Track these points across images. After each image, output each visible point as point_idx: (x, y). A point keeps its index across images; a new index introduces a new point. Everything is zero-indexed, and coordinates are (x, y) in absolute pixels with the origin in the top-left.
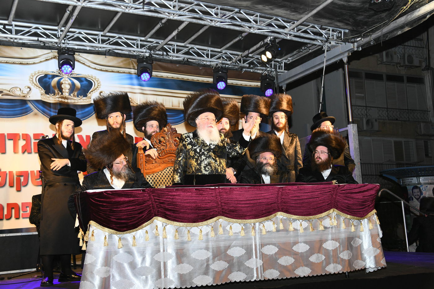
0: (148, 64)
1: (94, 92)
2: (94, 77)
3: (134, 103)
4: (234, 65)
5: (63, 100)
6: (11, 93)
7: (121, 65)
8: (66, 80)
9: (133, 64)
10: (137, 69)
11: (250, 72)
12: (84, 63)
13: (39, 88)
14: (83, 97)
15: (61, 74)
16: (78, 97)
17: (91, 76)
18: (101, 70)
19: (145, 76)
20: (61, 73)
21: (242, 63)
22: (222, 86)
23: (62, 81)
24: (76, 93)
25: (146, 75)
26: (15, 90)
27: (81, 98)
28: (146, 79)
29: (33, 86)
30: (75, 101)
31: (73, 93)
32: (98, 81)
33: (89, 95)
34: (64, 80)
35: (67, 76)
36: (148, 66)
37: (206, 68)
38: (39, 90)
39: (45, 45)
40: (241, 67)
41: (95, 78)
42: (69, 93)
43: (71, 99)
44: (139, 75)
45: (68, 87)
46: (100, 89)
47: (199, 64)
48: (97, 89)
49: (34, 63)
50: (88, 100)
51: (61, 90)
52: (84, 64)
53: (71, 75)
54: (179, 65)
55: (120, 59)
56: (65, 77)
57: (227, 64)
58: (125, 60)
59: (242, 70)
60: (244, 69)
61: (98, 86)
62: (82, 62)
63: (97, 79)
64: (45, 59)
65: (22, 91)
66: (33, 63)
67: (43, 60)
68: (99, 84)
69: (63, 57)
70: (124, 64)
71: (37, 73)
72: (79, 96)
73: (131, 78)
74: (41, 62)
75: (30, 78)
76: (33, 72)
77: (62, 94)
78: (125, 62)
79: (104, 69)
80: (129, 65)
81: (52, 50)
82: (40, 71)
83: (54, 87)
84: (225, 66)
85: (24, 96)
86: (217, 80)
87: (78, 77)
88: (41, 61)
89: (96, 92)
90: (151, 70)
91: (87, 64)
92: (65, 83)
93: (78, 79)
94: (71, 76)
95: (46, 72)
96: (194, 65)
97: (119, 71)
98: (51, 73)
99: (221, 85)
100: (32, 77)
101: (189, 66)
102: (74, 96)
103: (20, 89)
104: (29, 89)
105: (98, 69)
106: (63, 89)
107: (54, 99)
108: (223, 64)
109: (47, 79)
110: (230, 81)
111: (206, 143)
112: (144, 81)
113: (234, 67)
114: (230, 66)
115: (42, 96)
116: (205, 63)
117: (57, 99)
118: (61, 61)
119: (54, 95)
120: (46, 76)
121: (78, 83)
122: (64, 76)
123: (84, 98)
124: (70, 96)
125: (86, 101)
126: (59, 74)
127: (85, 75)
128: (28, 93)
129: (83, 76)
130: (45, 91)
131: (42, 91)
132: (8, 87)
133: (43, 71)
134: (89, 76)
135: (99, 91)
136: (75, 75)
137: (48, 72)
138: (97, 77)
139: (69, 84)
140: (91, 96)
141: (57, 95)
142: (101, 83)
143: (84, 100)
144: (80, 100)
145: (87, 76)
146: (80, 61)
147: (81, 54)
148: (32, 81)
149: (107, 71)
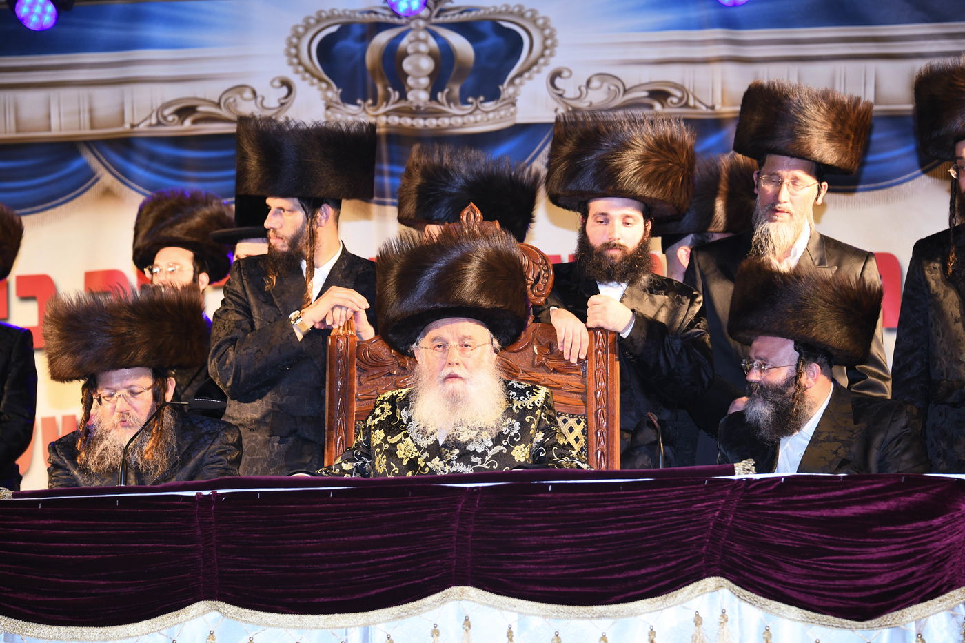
1: (526, 75)
2: (528, 15)
3: (698, 104)
5: (407, 121)
6: (223, 112)
8: (418, 40)
13: (321, 80)
14: (486, 101)
15: (399, 17)
16: (465, 102)
23: (404, 43)
24: (456, 90)
26: (238, 97)
27: (477, 107)
29: (299, 76)
30: (453, 121)
31: (446, 90)
32: (543, 30)
33: (507, 90)
34: (412, 39)
35: (422, 23)
38: (320, 89)
41: (533, 16)
42: (430, 89)
43: (437, 114)
45: (427, 64)
46: (552, 59)
48: (542, 61)
50: (502, 113)
51: (398, 80)
56: (418, 29)
61: (545, 48)
63: (540, 22)
65: (259, 99)
71: (312, 21)
72: (470, 100)
75: (290, 44)
76: (299, 21)
77: (403, 96)
82: (323, 15)
83: (376, 72)
87: (467, 19)
89: (535, 75)
92: (418, 52)
93: (464, 28)
94: (441, 19)
95: (345, 15)
98: (366, 16)
100: (295, 40)
102: (450, 100)
103: (254, 93)
104: (284, 90)
106: (406, 75)
109: (349, 43)
115: (329, 113)
119: (374, 104)
120: (345, 29)
122: (413, 25)
123: (489, 105)
124: (434, 102)
125: (494, 118)
126: (391, 16)
127: (492, 10)
128: (282, 104)
129: (487, 12)
130: (340, 91)
131: (330, 94)
132: (212, 91)
133: (333, 14)
134: (511, 13)
135: (547, 71)
136: (454, 15)
137: (352, 15)
138: (542, 12)
139: (431, 54)
140: (515, 94)
141: (385, 104)
142: (558, 36)
143: (487, 113)
144: (471, 113)
145: (500, 13)
148: (297, 56)
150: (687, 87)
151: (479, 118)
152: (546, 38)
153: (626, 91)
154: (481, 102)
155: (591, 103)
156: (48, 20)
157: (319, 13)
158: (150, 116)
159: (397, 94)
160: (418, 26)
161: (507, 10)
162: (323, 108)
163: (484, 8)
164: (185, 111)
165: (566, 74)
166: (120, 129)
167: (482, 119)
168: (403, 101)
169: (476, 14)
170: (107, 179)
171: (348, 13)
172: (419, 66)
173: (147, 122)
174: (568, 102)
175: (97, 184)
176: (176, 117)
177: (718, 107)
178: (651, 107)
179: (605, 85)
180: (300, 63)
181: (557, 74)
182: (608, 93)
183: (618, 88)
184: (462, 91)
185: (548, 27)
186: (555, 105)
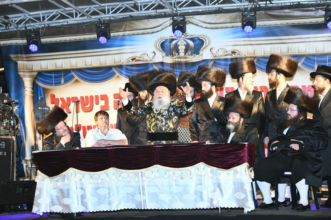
1: (205, 49)
2: (205, 36)
3: (242, 54)
5: (180, 60)
6: (141, 59)
7: (230, 20)
8: (182, 42)
12: (197, 24)
13: (161, 51)
14: (196, 55)
16: (192, 55)
17: (203, 35)
18: (212, 28)
19: (248, 29)
23: (179, 43)
24: (190, 53)
26: (144, 56)
27: (194, 56)
29: (157, 51)
30: (189, 59)
31: (188, 53)
32: (208, 39)
33: (201, 52)
36: (252, 18)
38: (161, 53)
39: (165, 14)
41: (206, 36)
42: (184, 53)
43: (186, 58)
45: (184, 47)
46: (210, 45)
47: (311, 4)
48: (208, 46)
49: (158, 31)
50: (200, 57)
52: (197, 25)
53: (186, 37)
54: (290, 10)
55: (229, 15)
56: (182, 40)
61: (209, 43)
62: (195, 23)
63: (208, 37)
64: (165, 27)
65: (148, 56)
66: (157, 31)
70: (233, 19)
71: (159, 39)
72: (193, 55)
74: (162, 29)
76: (157, 39)
77: (179, 54)
78: (234, 17)
79: (214, 26)
80: (237, 19)
82: (162, 37)
83: (173, 49)
85: (150, 60)
87: (192, 37)
88: (163, 28)
89: (207, 49)
91: (200, 25)
92: (182, 45)
93: (192, 39)
94: (186, 38)
96: (307, 6)
97: (228, 27)
98: (171, 37)
100: (156, 43)
102: (188, 55)
103: (147, 55)
104: (154, 54)
105: (209, 27)
106: (179, 50)
107: (172, 60)
109: (167, 43)
112: (249, 33)
115: (163, 58)
116: (319, 2)
117: (174, 59)
119: (172, 56)
120: (166, 40)
121: (191, 43)
122: (181, 39)
123: (197, 56)
124: (185, 55)
125: (198, 58)
126: (176, 37)
127: (197, 35)
128: (153, 57)
130: (165, 54)
131: (163, 54)
132: (138, 55)
133: (164, 37)
134: (202, 36)
135: (209, 48)
136: (189, 36)
137: (168, 37)
138: (208, 36)
139: (184, 45)
140: (203, 53)
141: (175, 56)
142: (212, 40)
143: (197, 57)
144: (193, 58)
145: (199, 36)
146: (194, 23)
147: (195, 17)
148: (156, 46)
149: (217, 28)
150: (240, 51)
151: (195, 59)
154: (195, 55)
155: (219, 55)
156: (105, 42)
157: (161, 37)
158: (126, 60)
159: (177, 54)
162: (162, 57)
163: (196, 35)
164: (133, 59)
165: (213, 49)
166: (120, 64)
167: (196, 59)
168: (179, 55)
169: (194, 36)
170: (118, 74)
171: (167, 37)
172: (182, 48)
173: (126, 62)
174: (214, 54)
175: (116, 75)
176: (131, 60)
177: (246, 55)
178: (232, 55)
179: (222, 51)
180: (157, 48)
181: (212, 49)
182: (223, 53)
183: (225, 51)
184: (191, 53)
185: (210, 38)
186: (211, 55)
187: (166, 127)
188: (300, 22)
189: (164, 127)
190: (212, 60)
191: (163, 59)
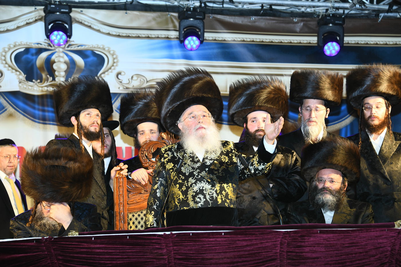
0: (196, 21)
1: (106, 73)
2: (107, 49)
4: (358, 9)
7: (153, 24)
8: (59, 56)
9: (173, 22)
10: (178, 29)
11: (396, 18)
12: (89, 25)
13: (16, 71)
15: (51, 47)
17: (101, 47)
18: (119, 36)
19: (192, 42)
20: (52, 45)
21: (375, 3)
22: (334, 49)
23: (53, 57)
25: (192, 40)
28: (194, 46)
29: (6, 69)
32: (113, 55)
34: (57, 56)
35: (61, 50)
36: (197, 23)
37: (305, 19)
38: (16, 74)
40: (374, 11)
41: (108, 50)
42: (65, 77)
44: (182, 40)
45: (64, 67)
46: (117, 67)
47: (292, 12)
48: (113, 68)
49: (8, 31)
51: (52, 73)
52: (90, 27)
53: (68, 47)
54: (255, 17)
55: (151, 15)
56: (59, 52)
57: (347, 9)
58: (159, 17)
59: (377, 16)
60: (382, 15)
61: (114, 63)
62: (86, 23)
63: (112, 52)
64: (25, 23)
66: (5, 29)
67: (22, 24)
68: (115, 61)
69: (52, 17)
70: (158, 23)
71: (12, 46)
73: (170, 47)
74: (18, 28)
75: (2, 55)
76: (6, 46)
77: (54, 79)
78: (159, 20)
79: (123, 33)
80: (167, 23)
81: (36, 7)
82: (17, 44)
83: (41, 69)
84: (344, 11)
86: (325, 40)
87: (80, 49)
88: (19, 25)
89: (110, 74)
90: (202, 31)
91: (95, 27)
92: (59, 61)
93: (79, 53)
94: (69, 49)
95: (27, 44)
96: (285, 15)
97: (150, 36)
98: (36, 45)
99: (331, 48)
100: (4, 54)
101: (272, 18)
105: (114, 33)
106: (55, 71)
107: (41, 89)
108: (338, 8)
109: (29, 56)
110: (350, 40)
111: (197, 157)
112: (191, 50)
113: (361, 12)
114: (353, 12)
115: (20, 85)
116: (303, 9)
117: (46, 88)
118: (49, 24)
119: (41, 82)
120: (27, 50)
121: (79, 60)
122: (57, 50)
126: (48, 46)
127: (91, 46)
129: (89, 47)
130: (25, 76)
131: (21, 77)
133: (22, 44)
134: (99, 48)
135: (115, 72)
136: (75, 47)
137: (30, 45)
138: (112, 49)
139: (65, 62)
141: (46, 82)
142: (119, 58)
145: (95, 47)
146: (83, 22)
147: (85, 11)
148: (5, 60)
149: (128, 37)
152: (114, 59)
153: (147, 82)
155: (133, 86)
157: (15, 43)
159: (51, 78)
160: (59, 51)
161: (97, 47)
162: (18, 83)
163: (88, 45)
165: (122, 74)
168: (54, 81)
169: (84, 48)
171: (28, 43)
172: (60, 67)
174: (124, 85)
179: (139, 79)
180: (6, 63)
181: (118, 74)
182: (141, 82)
183: (144, 80)
185: (115, 54)
186: (119, 86)
187: (223, 196)
188: (273, 41)
189: (220, 196)
190: (120, 94)
191: (20, 87)
